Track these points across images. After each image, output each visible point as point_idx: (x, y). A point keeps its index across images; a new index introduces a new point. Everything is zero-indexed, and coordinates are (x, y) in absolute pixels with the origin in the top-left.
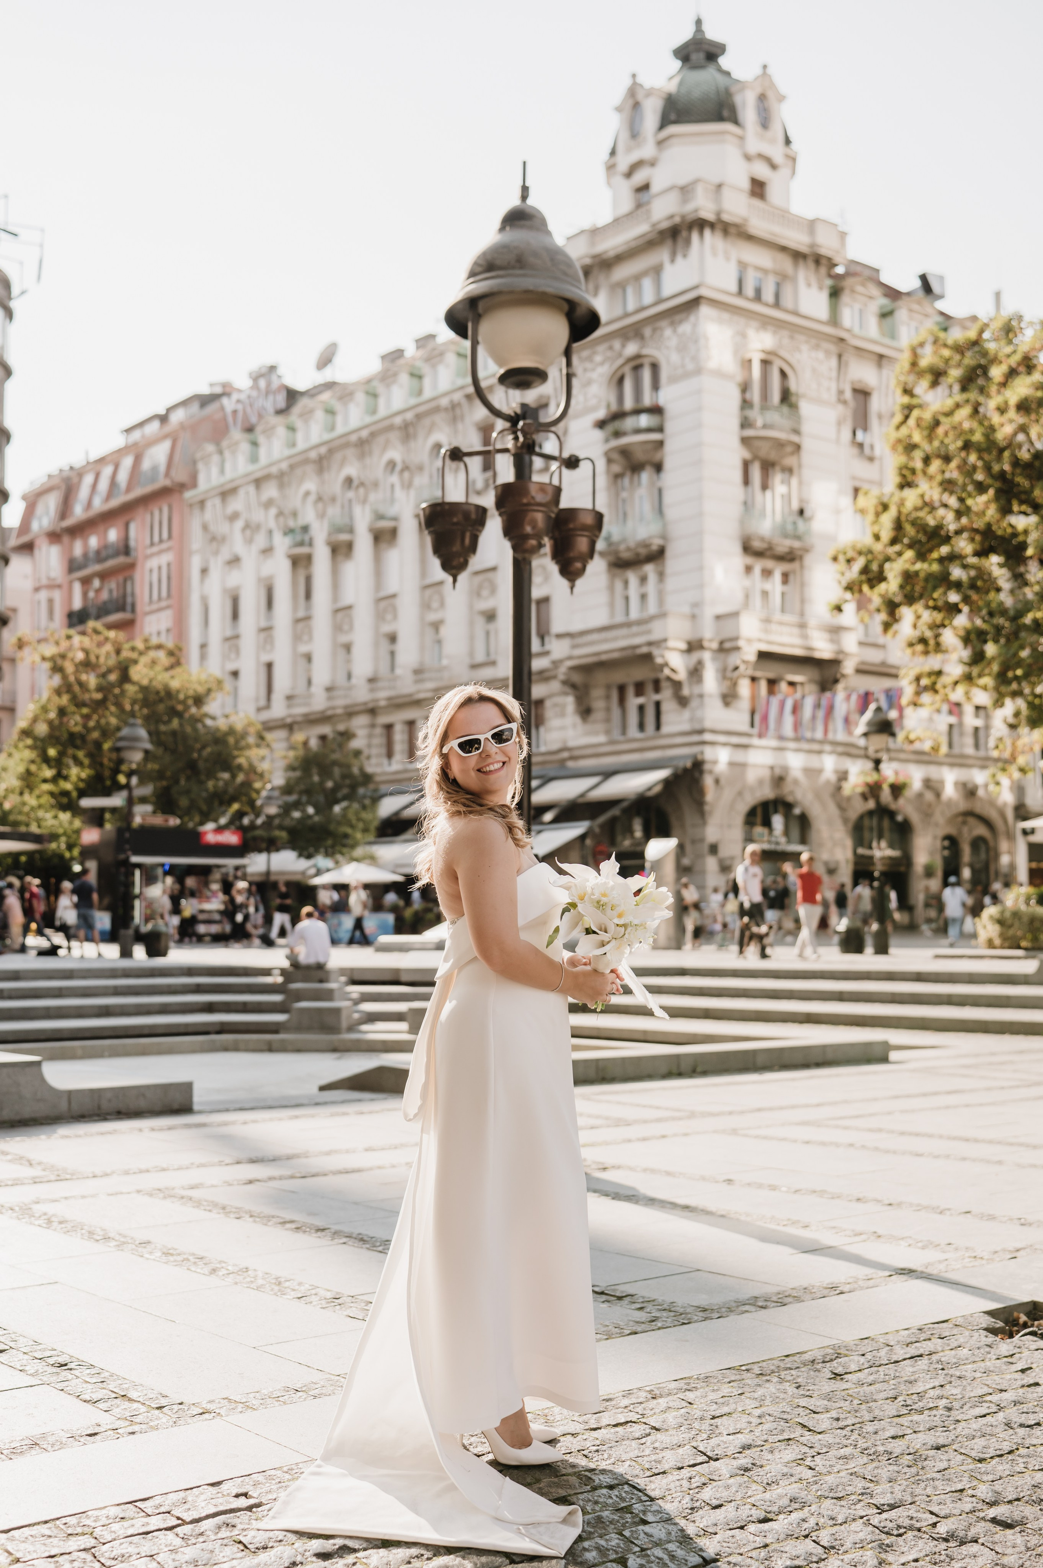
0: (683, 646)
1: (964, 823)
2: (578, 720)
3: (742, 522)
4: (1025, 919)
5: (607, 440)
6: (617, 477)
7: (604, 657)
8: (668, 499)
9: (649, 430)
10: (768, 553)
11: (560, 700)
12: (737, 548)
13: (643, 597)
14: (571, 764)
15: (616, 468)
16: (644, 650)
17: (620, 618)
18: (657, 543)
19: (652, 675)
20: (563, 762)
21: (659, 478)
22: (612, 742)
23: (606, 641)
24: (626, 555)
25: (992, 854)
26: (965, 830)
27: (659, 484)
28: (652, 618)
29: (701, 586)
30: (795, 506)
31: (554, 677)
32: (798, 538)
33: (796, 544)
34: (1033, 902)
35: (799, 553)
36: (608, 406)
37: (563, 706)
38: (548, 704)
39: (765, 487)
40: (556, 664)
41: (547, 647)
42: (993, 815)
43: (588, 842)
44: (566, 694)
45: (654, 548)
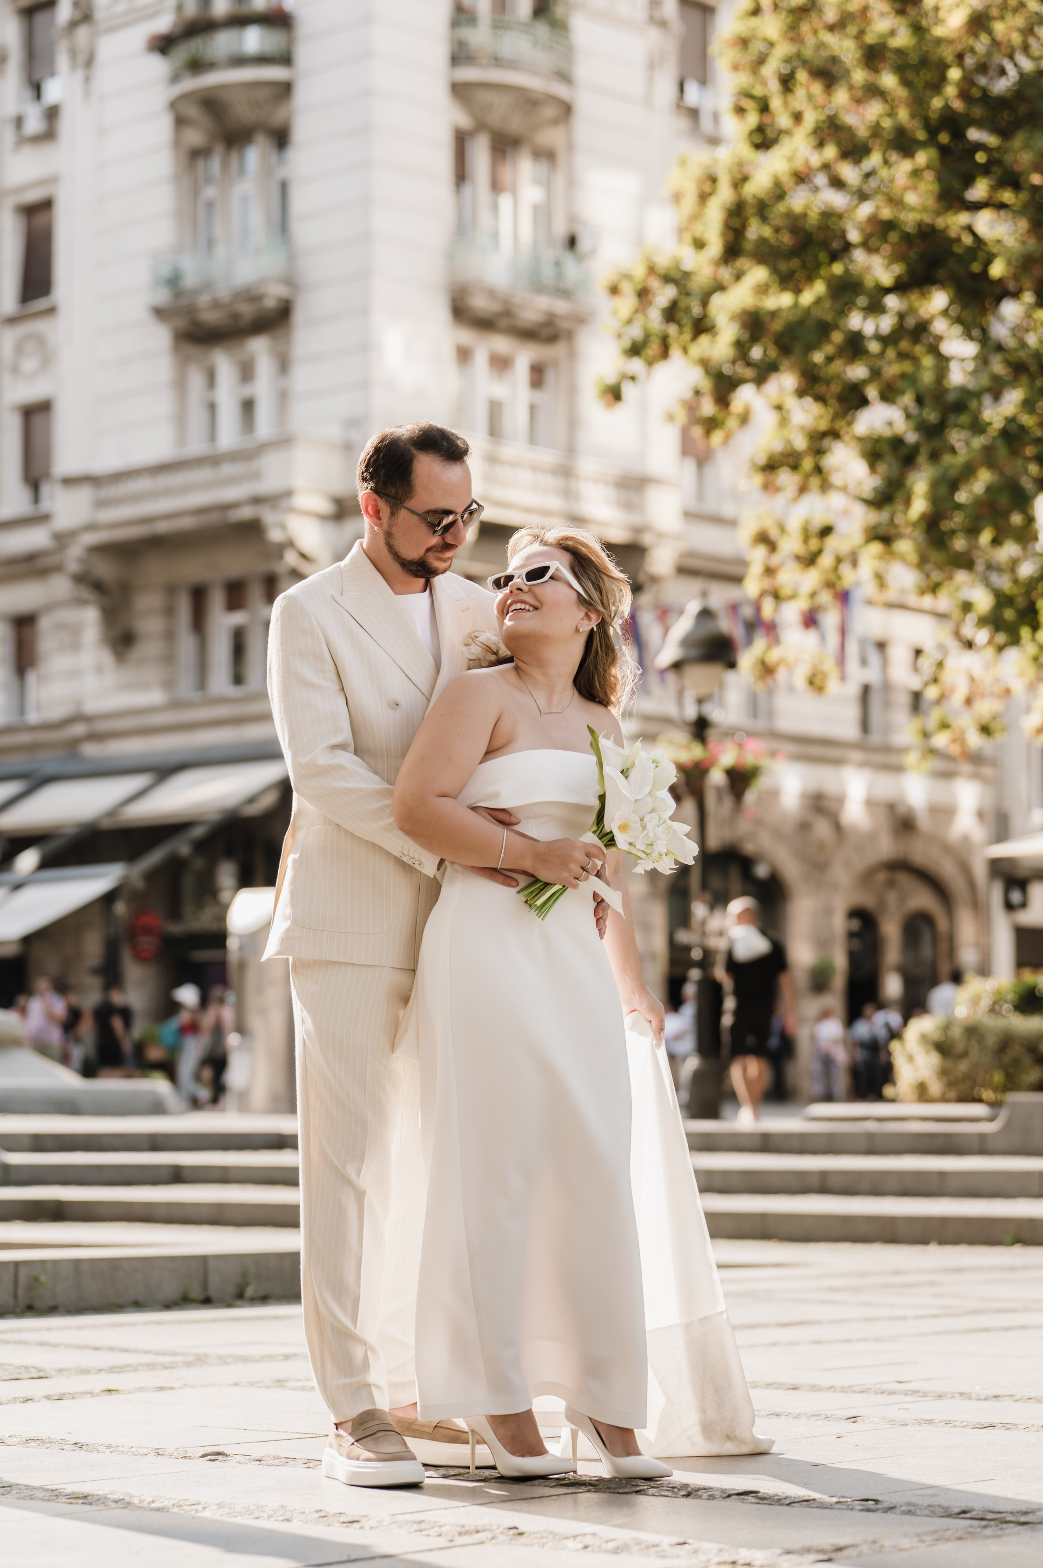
0: (324, 506)
1: (891, 884)
2: (106, 657)
3: (451, 257)
4: (991, 1041)
5: (175, 78)
6: (197, 155)
7: (162, 527)
8: (299, 203)
9: (262, 60)
10: (504, 323)
11: (69, 615)
12: (442, 313)
13: (248, 406)
14: (90, 750)
15: (195, 137)
16: (246, 513)
17: (196, 447)
18: (275, 293)
19: (260, 567)
20: (74, 744)
21: (281, 161)
22: (176, 704)
23: (166, 493)
24: (211, 317)
25: (943, 947)
26: (892, 898)
27: (282, 172)
28: (263, 448)
29: (365, 385)
30: (560, 229)
31: (57, 569)
32: (564, 293)
33: (561, 307)
34: (1007, 1007)
35: (565, 325)
36: (180, 8)
37: (76, 630)
38: (45, 624)
39: (496, 186)
40: (62, 539)
41: (46, 505)
42: (948, 870)
43: (120, 908)
44: (81, 602)
45: (270, 303)
